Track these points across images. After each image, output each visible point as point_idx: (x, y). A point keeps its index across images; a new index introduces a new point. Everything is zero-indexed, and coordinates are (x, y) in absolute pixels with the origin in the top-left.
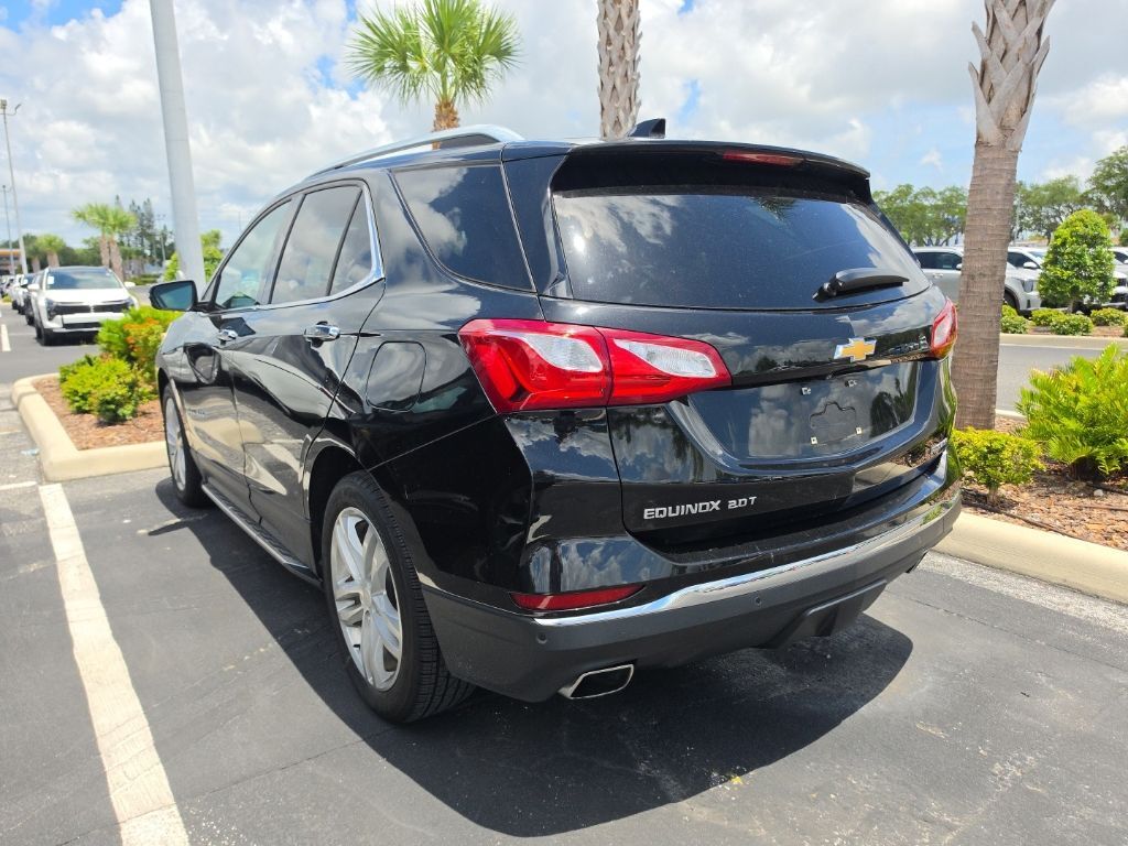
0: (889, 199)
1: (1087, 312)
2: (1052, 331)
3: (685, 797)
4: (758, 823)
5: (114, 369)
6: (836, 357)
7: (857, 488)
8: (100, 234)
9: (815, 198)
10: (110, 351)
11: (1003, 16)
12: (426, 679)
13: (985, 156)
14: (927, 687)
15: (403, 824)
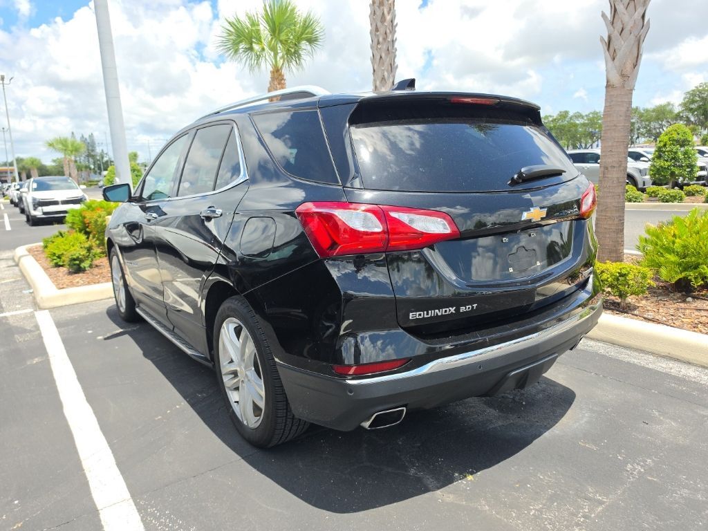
0: (554, 121)
1: (681, 188)
2: (659, 200)
3: (438, 488)
4: (484, 502)
5: (77, 239)
6: (522, 219)
7: (537, 299)
8: (63, 156)
9: (507, 123)
10: (74, 228)
11: (620, 8)
12: (279, 420)
13: (612, 93)
14: (585, 420)
15: (269, 508)
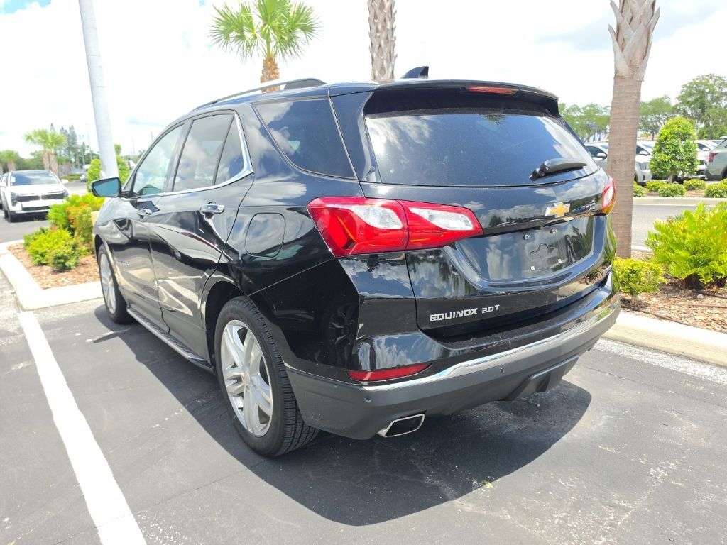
2: (659, 195)
3: (457, 497)
4: (505, 511)
5: (61, 236)
6: (546, 215)
7: (558, 299)
8: (42, 149)
10: (57, 225)
12: (289, 428)
13: (621, 84)
14: (602, 422)
15: (279, 521)
